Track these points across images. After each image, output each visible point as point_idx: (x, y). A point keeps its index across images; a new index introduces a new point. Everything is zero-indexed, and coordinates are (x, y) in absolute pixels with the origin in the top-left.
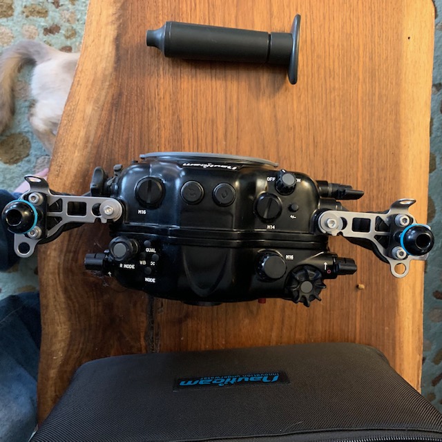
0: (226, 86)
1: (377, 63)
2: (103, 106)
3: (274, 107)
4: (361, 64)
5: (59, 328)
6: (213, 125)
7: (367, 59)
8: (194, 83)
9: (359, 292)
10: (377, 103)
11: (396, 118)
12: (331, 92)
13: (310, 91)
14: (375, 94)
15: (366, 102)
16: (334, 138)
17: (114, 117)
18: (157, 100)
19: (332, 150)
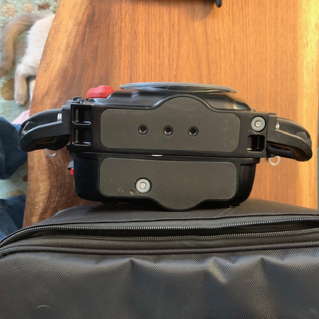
2: (81, 22)
3: (205, 25)
10: (279, 25)
11: (294, 36)
13: (231, 15)
14: (278, 19)
15: (272, 24)
16: (249, 48)
17: (88, 30)
19: (247, 57)
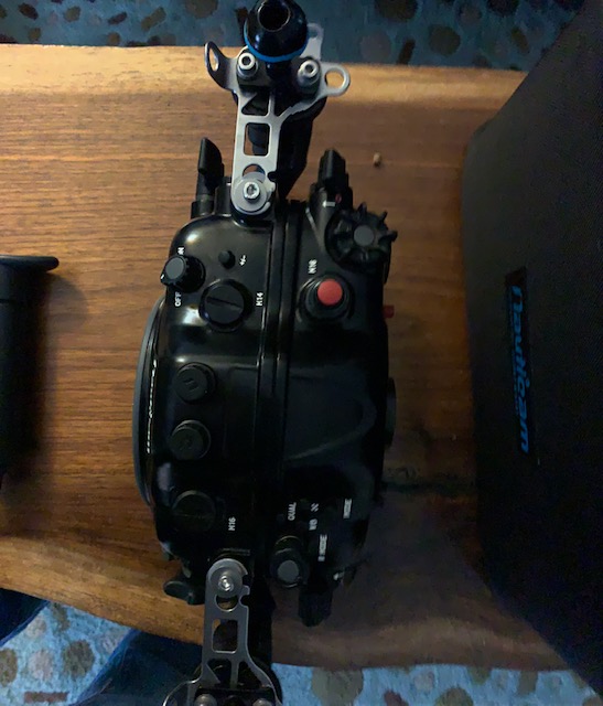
0: (65, 367)
1: (30, 132)
2: (95, 557)
3: (96, 292)
4: (31, 158)
7: (25, 148)
8: (61, 417)
9: (386, 162)
13: (72, 237)
14: (78, 135)
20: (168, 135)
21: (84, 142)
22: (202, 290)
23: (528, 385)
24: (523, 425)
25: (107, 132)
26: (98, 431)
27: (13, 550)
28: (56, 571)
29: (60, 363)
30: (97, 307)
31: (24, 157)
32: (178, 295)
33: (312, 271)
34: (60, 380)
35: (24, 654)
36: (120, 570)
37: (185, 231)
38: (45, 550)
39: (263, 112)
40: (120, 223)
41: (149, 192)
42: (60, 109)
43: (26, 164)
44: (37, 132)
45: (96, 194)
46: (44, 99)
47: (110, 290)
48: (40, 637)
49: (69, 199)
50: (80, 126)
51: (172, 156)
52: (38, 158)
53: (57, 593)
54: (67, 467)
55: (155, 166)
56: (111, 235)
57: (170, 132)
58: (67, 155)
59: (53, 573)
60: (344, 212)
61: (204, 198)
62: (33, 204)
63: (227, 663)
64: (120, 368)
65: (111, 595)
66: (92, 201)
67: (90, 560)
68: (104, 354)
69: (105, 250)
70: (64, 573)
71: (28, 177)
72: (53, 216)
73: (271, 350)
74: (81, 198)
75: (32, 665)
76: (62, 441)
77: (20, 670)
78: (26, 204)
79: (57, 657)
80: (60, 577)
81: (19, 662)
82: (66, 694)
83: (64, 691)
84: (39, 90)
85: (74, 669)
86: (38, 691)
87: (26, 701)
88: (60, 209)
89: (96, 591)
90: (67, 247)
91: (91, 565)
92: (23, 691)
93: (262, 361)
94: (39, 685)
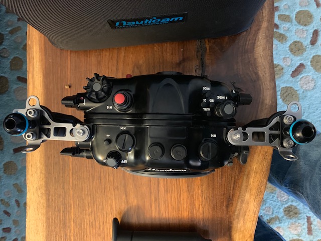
0: (159, 214)
1: (62, 232)
2: (238, 199)
3: (127, 202)
4: (72, 231)
5: (262, 53)
6: (167, 189)
7: (68, 234)
8: (180, 215)
9: (69, 83)
10: (62, 206)
11: (48, 197)
12: (91, 213)
13: (105, 212)
14: (63, 212)
15: (69, 206)
16: (88, 183)
18: (204, 203)
20: (63, 173)
21: (66, 209)
22: (120, 151)
23: (155, 18)
24: (172, 19)
25: (61, 199)
26: (185, 199)
27: (237, 234)
28: (245, 216)
29: (157, 216)
30: (134, 202)
31: (72, 234)
32: (122, 162)
33: (111, 108)
34: (164, 216)
35: (291, 236)
36: (243, 188)
37: (98, 161)
38: (237, 220)
39: (49, 130)
40: (99, 193)
41: (86, 181)
42: (52, 219)
43: (75, 233)
44: (62, 229)
45: (87, 204)
46: (48, 226)
47: (126, 196)
48: (283, 229)
49: (89, 215)
50: (59, 211)
51: (71, 172)
52: (72, 229)
53: (255, 215)
54: (201, 212)
55: (75, 179)
56: (104, 196)
57: (61, 173)
58: (71, 216)
59: (246, 217)
60: (87, 95)
61: (85, 154)
62: (91, 231)
63: (270, 135)
64: (159, 191)
65: (254, 191)
66: (90, 205)
67: (240, 200)
68: (153, 197)
69: (110, 198)
70: (246, 212)
71: (80, 232)
72: (97, 221)
73: (142, 122)
74: (89, 209)
75: (295, 232)
76: (190, 215)
77: (298, 238)
78: (92, 233)
79: (291, 221)
80: (247, 214)
81: (294, 238)
82: (307, 216)
83: (306, 217)
84: (44, 229)
85: (296, 213)
86: (307, 229)
87: (312, 234)
88: (93, 218)
89: (253, 198)
90: (109, 215)
91: (242, 200)
92: (307, 236)
93: (146, 125)
94: (304, 229)
